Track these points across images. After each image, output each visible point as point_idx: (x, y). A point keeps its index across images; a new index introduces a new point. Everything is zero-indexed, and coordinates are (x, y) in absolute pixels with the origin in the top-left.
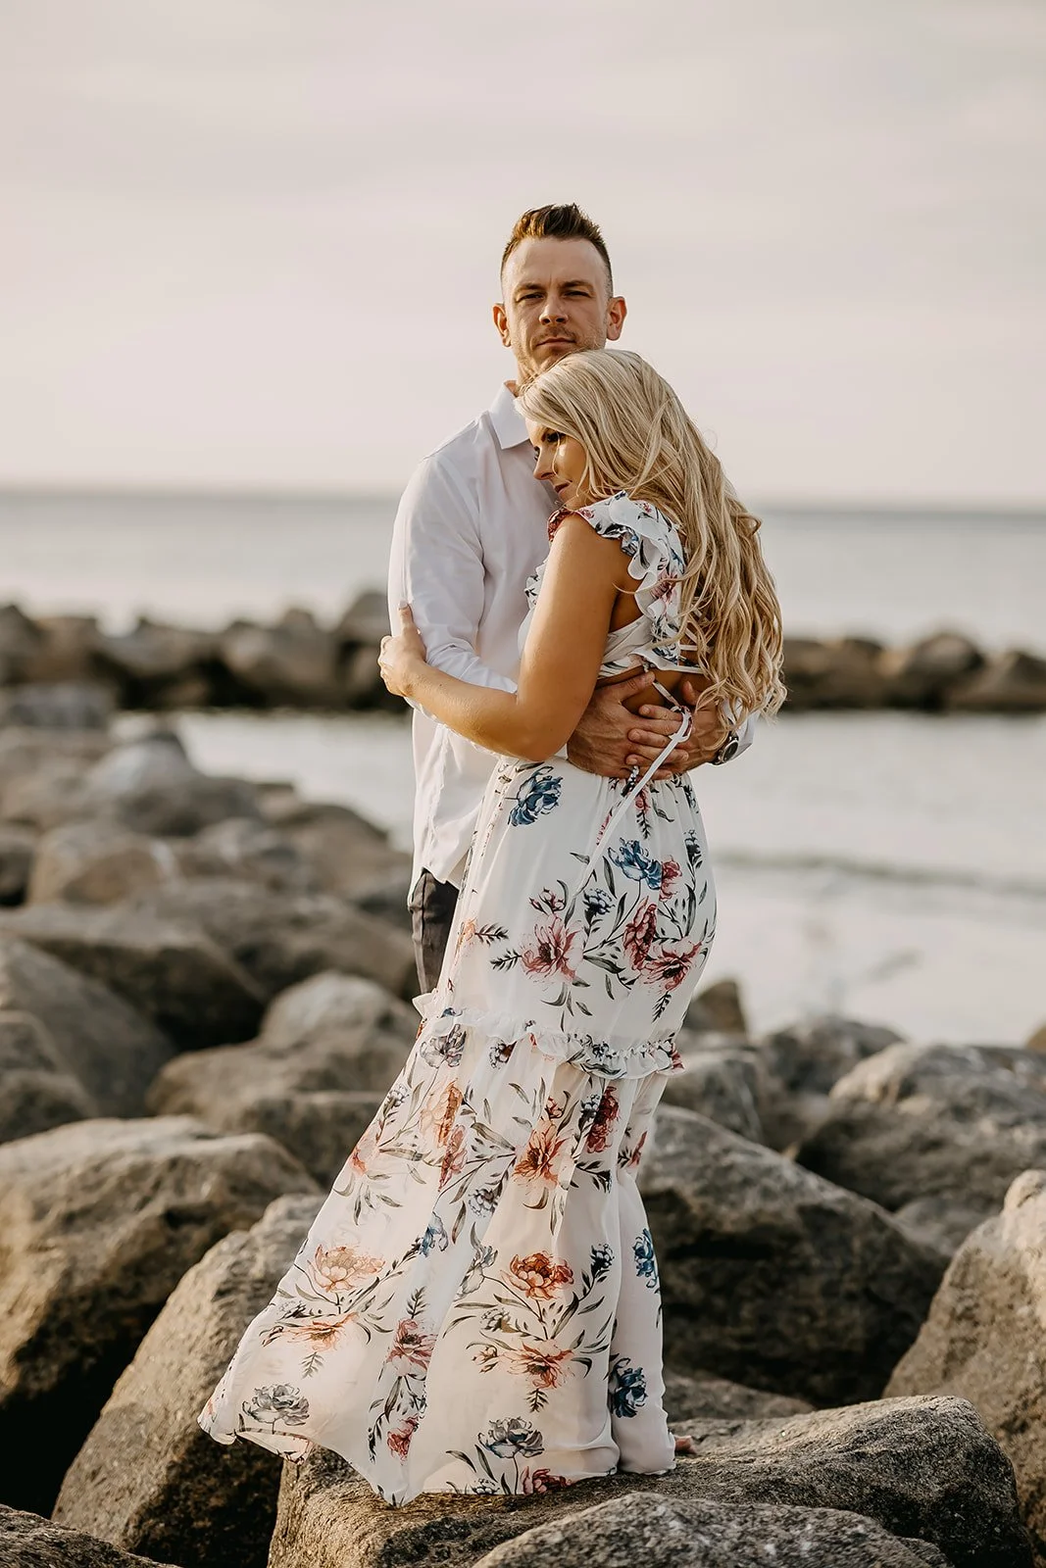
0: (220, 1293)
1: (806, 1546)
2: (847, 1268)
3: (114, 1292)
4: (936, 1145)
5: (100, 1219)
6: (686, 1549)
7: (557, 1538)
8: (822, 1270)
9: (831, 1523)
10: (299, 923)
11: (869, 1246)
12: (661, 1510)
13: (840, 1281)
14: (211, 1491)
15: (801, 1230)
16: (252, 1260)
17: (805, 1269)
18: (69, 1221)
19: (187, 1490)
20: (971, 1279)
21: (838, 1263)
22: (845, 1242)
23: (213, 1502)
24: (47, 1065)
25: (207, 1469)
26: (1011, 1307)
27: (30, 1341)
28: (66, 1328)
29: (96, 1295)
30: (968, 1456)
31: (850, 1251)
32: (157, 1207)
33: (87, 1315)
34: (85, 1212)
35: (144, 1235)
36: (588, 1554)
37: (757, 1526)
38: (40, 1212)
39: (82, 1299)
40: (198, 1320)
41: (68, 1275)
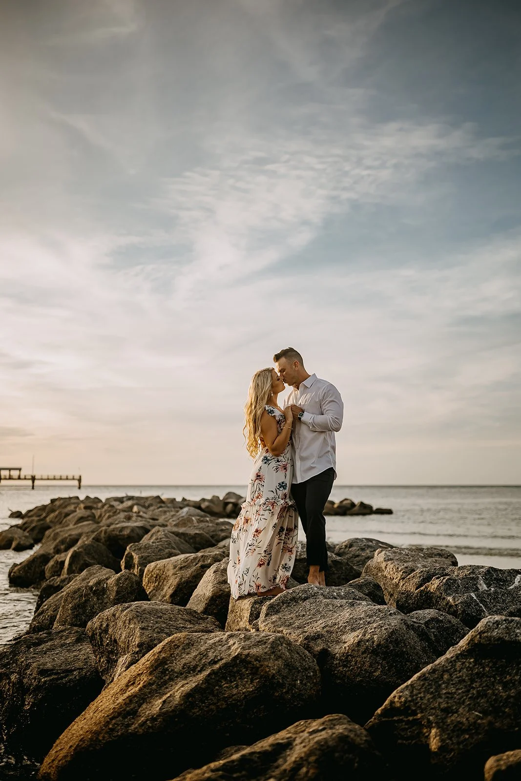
0: (214, 572)
1: (343, 593)
2: (342, 573)
3: (191, 582)
4: (358, 556)
5: (187, 568)
6: (318, 592)
7: (292, 591)
8: (337, 573)
9: (347, 589)
10: (222, 530)
11: (346, 568)
12: (312, 586)
13: (341, 576)
14: (214, 609)
15: (332, 565)
16: (221, 566)
17: (334, 573)
18: (181, 568)
19: (209, 609)
20: (368, 571)
21: (340, 572)
22: (341, 568)
23: (215, 611)
24: (174, 549)
25: (214, 604)
26: (377, 574)
27: (173, 593)
28: (181, 589)
29: (187, 582)
30: (373, 585)
31: (343, 570)
32: (199, 565)
33: (185, 586)
34: (184, 566)
35: (197, 570)
36: (298, 594)
37: (332, 590)
38: (175, 567)
39: (184, 583)
40: (210, 577)
41: (181, 579)
